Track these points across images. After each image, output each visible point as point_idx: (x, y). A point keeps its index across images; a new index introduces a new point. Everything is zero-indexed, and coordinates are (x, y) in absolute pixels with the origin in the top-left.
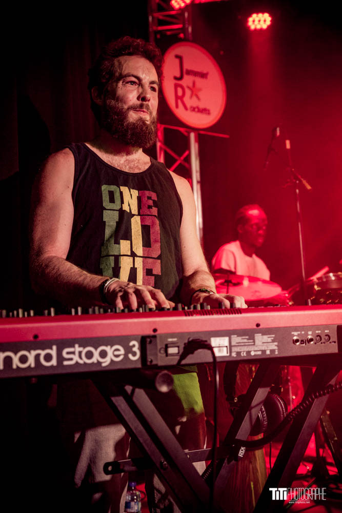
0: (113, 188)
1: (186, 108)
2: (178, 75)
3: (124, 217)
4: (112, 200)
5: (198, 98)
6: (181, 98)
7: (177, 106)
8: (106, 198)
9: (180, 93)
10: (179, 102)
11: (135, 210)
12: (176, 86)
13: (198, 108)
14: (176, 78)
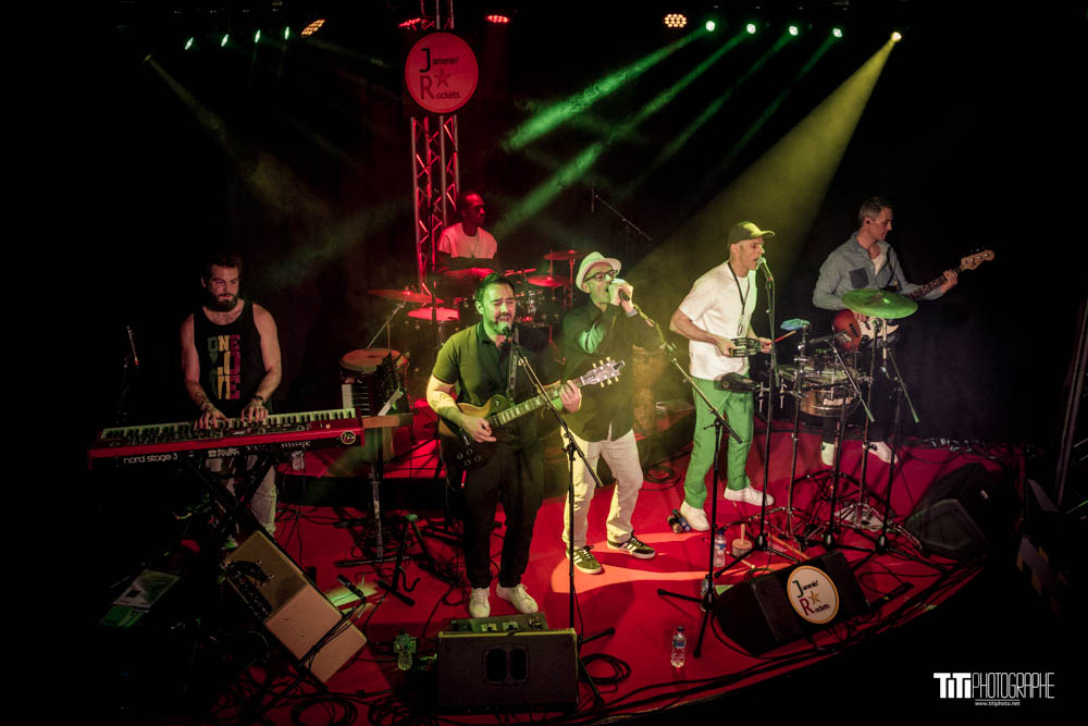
0: (214, 338)
1: (432, 97)
2: (424, 68)
3: (221, 355)
4: (213, 347)
5: (447, 85)
6: (428, 89)
7: (423, 97)
8: (210, 346)
9: (426, 82)
10: (425, 92)
11: (227, 348)
12: (422, 78)
13: (446, 94)
14: (422, 71)
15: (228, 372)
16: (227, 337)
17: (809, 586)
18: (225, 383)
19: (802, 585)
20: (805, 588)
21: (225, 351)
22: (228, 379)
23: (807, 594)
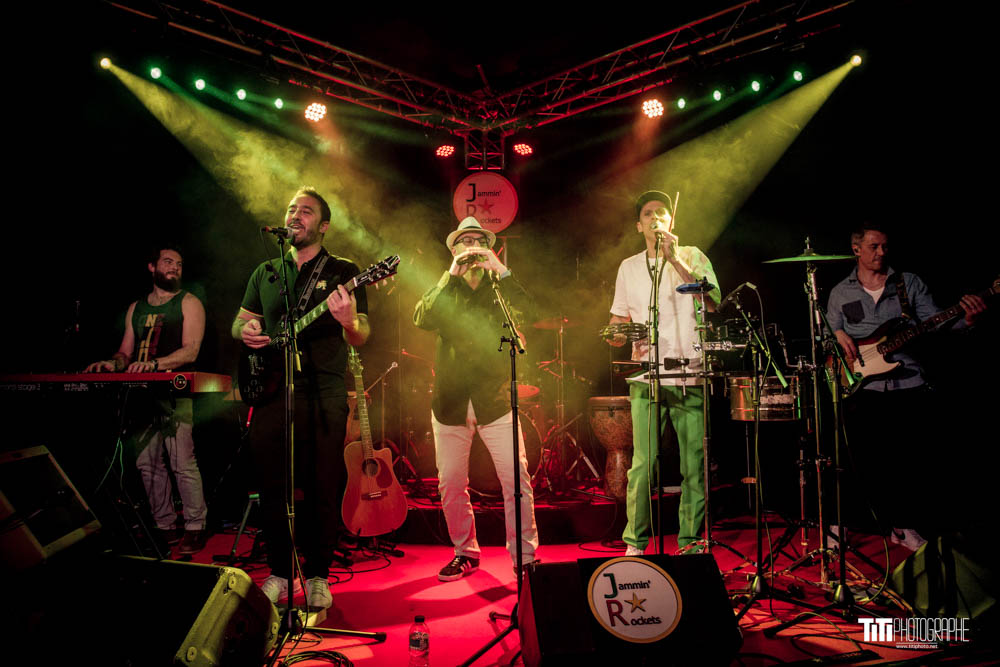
2: (470, 199)
3: (147, 330)
4: (141, 323)
5: (490, 212)
9: (472, 210)
11: (152, 325)
12: (468, 206)
13: (489, 219)
15: (147, 345)
16: (155, 316)
17: (633, 586)
18: (144, 354)
19: (618, 583)
20: (623, 587)
21: (150, 327)
22: (146, 351)
23: (623, 596)
